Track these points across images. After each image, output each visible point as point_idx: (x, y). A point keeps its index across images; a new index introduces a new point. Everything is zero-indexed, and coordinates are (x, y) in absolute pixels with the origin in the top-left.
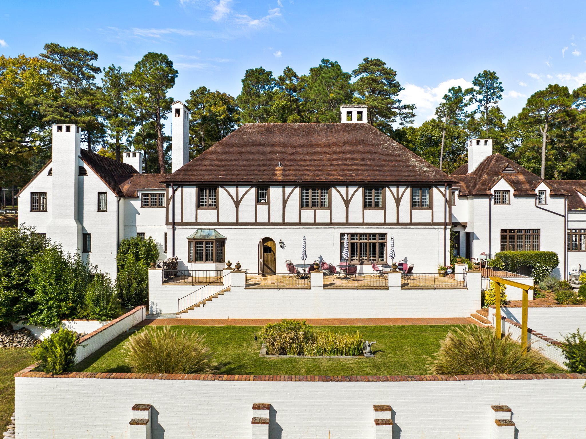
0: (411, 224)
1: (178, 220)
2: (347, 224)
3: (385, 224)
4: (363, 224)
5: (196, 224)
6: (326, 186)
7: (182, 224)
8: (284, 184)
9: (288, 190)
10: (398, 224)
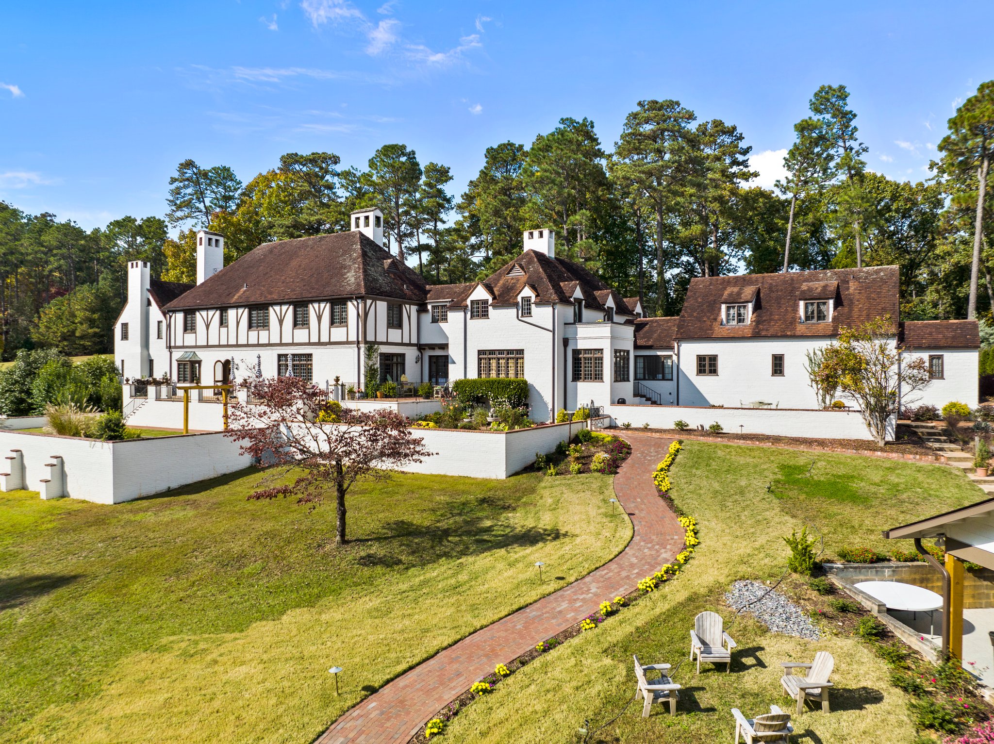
0: (330, 343)
1: (173, 344)
2: (281, 344)
3: (310, 344)
4: (293, 344)
5: (183, 347)
6: (264, 307)
7: (176, 347)
8: (237, 307)
9: (240, 311)
10: (319, 343)
